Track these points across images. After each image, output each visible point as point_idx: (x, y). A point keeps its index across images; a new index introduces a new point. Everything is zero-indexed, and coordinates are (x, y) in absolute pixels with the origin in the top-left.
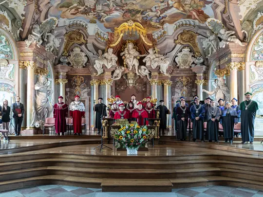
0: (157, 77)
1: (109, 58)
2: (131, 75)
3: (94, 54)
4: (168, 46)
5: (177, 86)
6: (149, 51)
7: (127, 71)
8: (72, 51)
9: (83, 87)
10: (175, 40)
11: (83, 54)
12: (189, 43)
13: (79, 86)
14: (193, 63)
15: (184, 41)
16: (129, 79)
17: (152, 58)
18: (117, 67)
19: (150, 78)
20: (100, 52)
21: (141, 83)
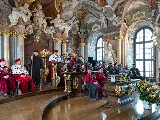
2: (39, 32)
3: (5, 3)
4: (69, 15)
5: (69, 45)
6: (58, 16)
7: (36, 28)
10: (74, 13)
12: (80, 18)
14: (79, 31)
15: (79, 16)
16: (37, 35)
17: (58, 21)
21: (45, 40)
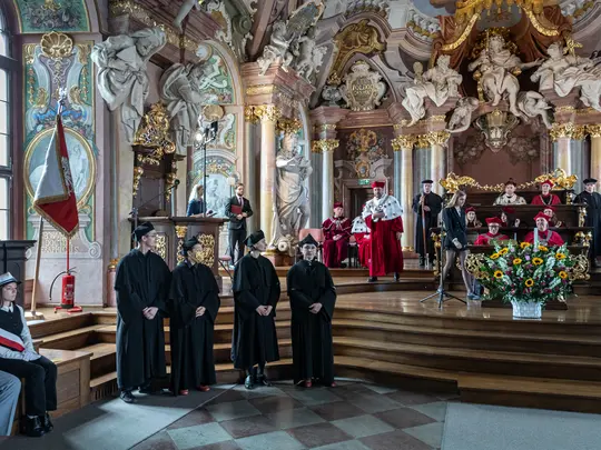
0: (572, 118)
1: (441, 81)
2: (497, 117)
3: (400, 74)
6: (550, 51)
7: (486, 110)
8: (350, 71)
9: (374, 154)
11: (376, 76)
13: (365, 154)
16: (492, 128)
17: (556, 68)
18: (461, 101)
19: (551, 122)
20: (418, 67)
21: (525, 137)
